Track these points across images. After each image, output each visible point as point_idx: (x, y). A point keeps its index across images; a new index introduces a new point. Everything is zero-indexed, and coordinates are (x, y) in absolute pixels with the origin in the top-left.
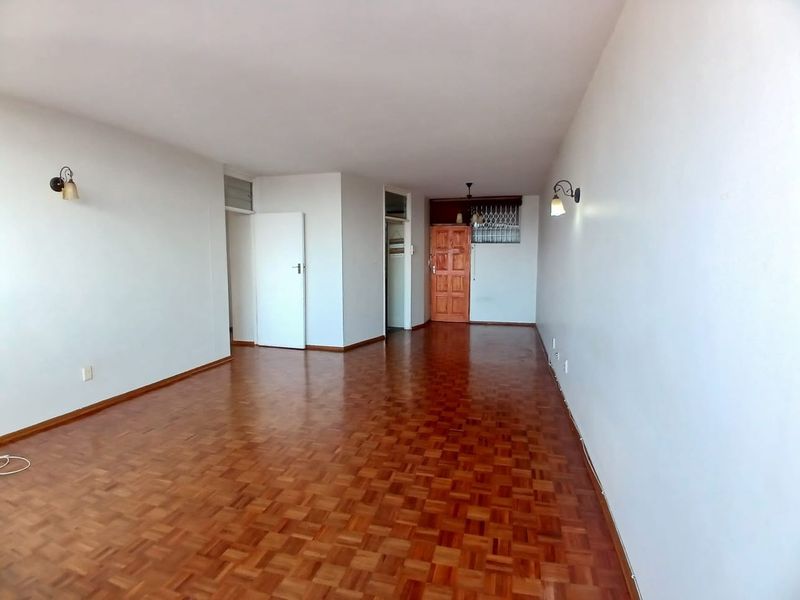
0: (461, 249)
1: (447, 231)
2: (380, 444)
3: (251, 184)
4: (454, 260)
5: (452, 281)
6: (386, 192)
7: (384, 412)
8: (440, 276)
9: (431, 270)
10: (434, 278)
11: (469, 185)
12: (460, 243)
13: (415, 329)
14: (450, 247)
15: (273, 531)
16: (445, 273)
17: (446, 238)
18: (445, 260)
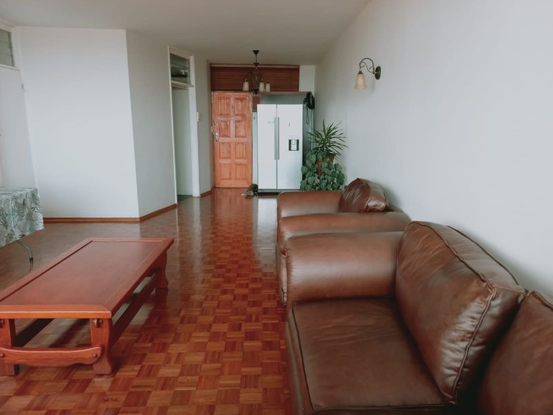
0: (243, 116)
1: (228, 98)
2: (219, 303)
3: (9, 34)
4: (236, 127)
5: (235, 149)
6: (171, 54)
7: (210, 275)
8: (223, 143)
9: (213, 137)
10: (217, 145)
11: (256, 52)
12: (242, 110)
13: (203, 196)
14: (232, 114)
15: (156, 389)
16: (226, 140)
17: (228, 104)
18: (227, 127)
